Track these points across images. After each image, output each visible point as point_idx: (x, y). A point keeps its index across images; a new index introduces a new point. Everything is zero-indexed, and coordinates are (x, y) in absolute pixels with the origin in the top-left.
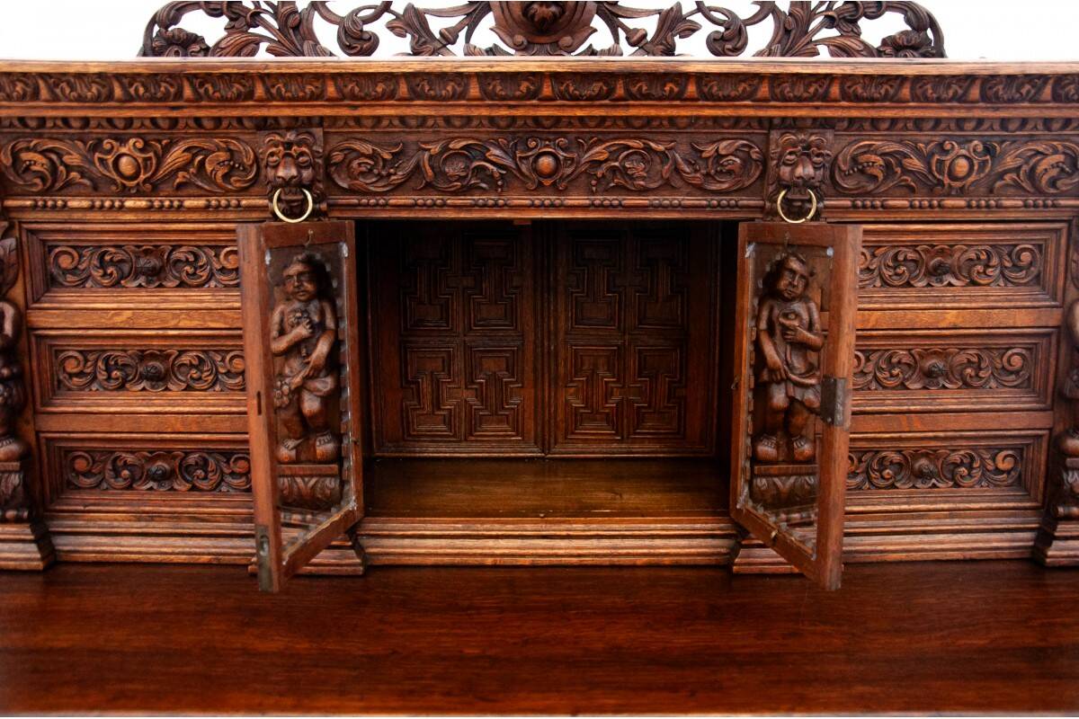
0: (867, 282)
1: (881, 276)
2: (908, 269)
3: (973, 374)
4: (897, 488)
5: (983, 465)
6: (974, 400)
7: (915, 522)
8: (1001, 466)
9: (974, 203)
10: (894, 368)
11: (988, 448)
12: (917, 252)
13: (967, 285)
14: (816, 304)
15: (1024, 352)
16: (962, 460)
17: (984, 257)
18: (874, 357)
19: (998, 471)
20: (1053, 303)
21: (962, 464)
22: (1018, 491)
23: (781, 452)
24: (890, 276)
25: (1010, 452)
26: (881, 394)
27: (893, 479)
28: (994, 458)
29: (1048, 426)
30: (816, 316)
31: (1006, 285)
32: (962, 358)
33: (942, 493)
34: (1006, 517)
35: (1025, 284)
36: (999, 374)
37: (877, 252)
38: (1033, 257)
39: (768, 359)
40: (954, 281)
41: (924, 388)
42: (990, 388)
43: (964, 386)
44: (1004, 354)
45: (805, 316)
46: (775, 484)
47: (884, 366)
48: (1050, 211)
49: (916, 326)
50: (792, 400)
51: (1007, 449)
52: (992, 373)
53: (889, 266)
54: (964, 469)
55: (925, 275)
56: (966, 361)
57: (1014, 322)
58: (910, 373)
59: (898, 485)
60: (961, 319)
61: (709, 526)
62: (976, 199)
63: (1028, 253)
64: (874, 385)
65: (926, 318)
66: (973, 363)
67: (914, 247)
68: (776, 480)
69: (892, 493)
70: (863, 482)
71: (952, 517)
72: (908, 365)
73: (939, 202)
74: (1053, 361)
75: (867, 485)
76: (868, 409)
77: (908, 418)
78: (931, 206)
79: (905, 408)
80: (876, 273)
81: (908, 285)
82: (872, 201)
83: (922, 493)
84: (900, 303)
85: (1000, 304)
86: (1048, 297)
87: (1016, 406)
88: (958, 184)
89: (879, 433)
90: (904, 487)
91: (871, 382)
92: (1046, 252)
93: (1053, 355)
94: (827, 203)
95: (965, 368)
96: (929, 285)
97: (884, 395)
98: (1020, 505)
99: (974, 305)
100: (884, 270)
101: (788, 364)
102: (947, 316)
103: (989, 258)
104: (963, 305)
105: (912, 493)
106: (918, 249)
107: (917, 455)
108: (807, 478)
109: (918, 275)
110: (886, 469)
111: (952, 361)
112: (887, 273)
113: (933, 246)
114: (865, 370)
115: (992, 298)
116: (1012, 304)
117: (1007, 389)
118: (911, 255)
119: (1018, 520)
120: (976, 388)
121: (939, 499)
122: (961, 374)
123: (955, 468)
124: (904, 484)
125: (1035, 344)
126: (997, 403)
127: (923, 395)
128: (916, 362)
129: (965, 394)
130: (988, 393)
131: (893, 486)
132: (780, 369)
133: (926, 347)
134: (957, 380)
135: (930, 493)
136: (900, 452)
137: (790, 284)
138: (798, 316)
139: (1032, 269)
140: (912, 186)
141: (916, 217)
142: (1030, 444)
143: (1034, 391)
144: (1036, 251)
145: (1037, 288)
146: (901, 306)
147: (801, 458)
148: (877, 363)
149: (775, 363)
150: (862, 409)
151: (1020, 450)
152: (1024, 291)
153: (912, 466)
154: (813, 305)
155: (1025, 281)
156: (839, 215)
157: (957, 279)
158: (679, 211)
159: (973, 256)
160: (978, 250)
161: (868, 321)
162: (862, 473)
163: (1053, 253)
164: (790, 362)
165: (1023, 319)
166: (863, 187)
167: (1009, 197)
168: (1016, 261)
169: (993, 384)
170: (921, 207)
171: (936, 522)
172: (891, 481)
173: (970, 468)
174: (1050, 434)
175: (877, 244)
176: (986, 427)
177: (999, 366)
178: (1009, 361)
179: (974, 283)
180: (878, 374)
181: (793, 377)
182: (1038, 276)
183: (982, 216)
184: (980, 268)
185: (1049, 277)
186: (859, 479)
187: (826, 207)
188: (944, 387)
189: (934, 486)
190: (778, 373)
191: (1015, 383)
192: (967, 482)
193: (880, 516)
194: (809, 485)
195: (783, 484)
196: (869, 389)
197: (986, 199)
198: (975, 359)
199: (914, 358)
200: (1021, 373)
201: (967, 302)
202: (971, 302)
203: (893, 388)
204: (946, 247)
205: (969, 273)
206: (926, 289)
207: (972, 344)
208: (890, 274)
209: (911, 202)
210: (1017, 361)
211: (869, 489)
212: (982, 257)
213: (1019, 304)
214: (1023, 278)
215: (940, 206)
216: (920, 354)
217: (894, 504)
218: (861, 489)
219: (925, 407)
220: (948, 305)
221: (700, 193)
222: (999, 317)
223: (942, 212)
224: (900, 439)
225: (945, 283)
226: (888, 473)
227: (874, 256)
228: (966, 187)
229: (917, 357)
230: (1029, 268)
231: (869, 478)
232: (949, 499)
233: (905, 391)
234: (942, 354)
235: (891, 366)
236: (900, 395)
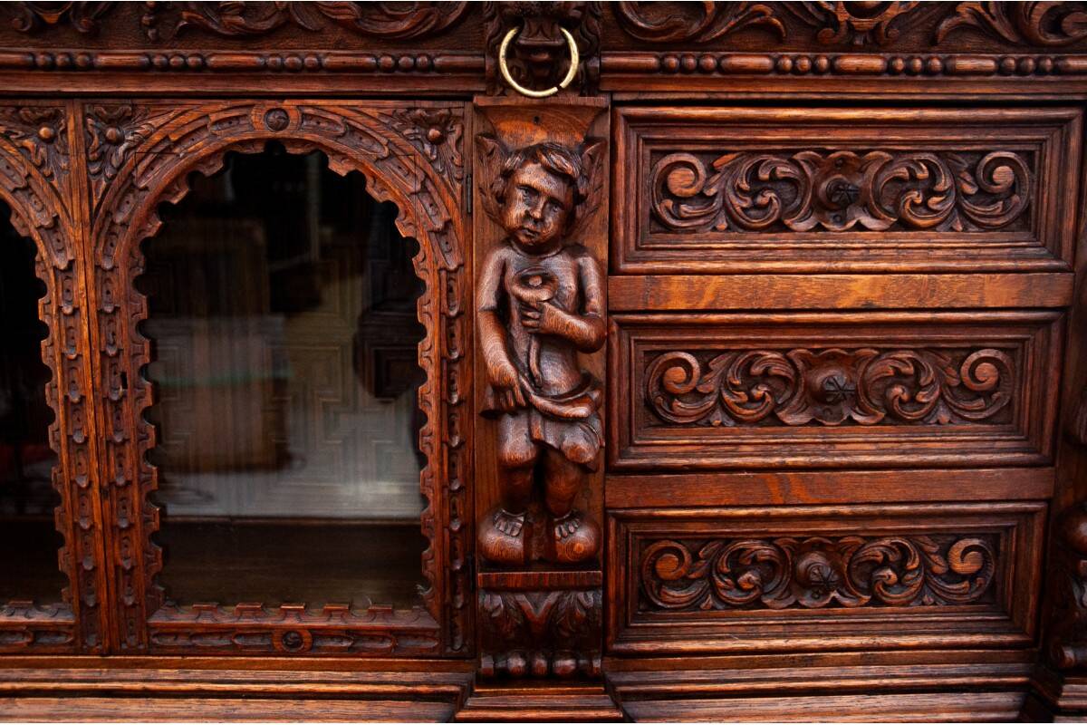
0: (701, 221)
1: (727, 208)
2: (779, 196)
3: (905, 397)
4: (765, 606)
5: (925, 565)
6: (908, 446)
7: (797, 672)
8: (959, 567)
9: (900, 64)
10: (756, 385)
11: (934, 534)
12: (796, 163)
13: (893, 228)
14: (598, 262)
15: (1000, 356)
16: (886, 556)
17: (923, 174)
18: (717, 365)
19: (953, 576)
20: (1055, 263)
21: (886, 563)
22: (992, 613)
23: (534, 543)
24: (743, 209)
25: (976, 542)
26: (732, 433)
27: (758, 591)
28: (945, 553)
29: (1044, 496)
30: (593, 284)
31: (965, 229)
32: (886, 367)
33: (850, 615)
34: (966, 662)
35: (1002, 228)
36: (954, 397)
37: (716, 163)
38: (1016, 175)
39: (489, 365)
40: (867, 221)
41: (813, 423)
42: (938, 423)
43: (889, 421)
44: (965, 358)
45: (569, 283)
46: (519, 606)
47: (738, 382)
48: (1047, 83)
49: (794, 306)
50: (540, 445)
51: (971, 536)
52: (941, 396)
53: (740, 189)
54: (890, 572)
55: (811, 207)
56: (891, 372)
57: (982, 299)
58: (787, 394)
59: (767, 601)
60: (878, 293)
61: (409, 676)
62: (906, 56)
63: (1006, 168)
64: (717, 418)
65: (813, 288)
66: (906, 376)
67: (788, 152)
68: (521, 598)
69: (755, 617)
70: (702, 597)
71: (866, 662)
72: (784, 379)
73: (831, 62)
74: (1053, 373)
75: (710, 601)
76: (705, 461)
77: (781, 479)
78: (815, 69)
79: (776, 460)
80: (717, 204)
81: (780, 226)
82: (698, 59)
83: (812, 616)
84: (762, 260)
85: (953, 265)
86: (1044, 252)
87: (986, 457)
88: (866, 23)
89: (726, 507)
90: (776, 607)
91: (713, 409)
92: (1042, 167)
93: (1054, 361)
94: (609, 60)
95: (892, 386)
96: (819, 228)
97: (737, 436)
98: (992, 639)
99: (904, 266)
100: (732, 196)
101: (532, 378)
102: (853, 286)
103: (933, 177)
104: (883, 265)
105: (794, 616)
106: (798, 157)
107: (802, 546)
108: (581, 595)
109: (799, 208)
110: (745, 571)
111: (865, 371)
112: (739, 203)
113: (827, 153)
114: (701, 389)
115: (940, 253)
116: (977, 265)
117: (970, 426)
118: (784, 170)
119: (987, 668)
120: (911, 422)
121: (844, 628)
122: (883, 397)
123: (874, 569)
124: (779, 599)
125: (1022, 341)
126: (950, 452)
127: (811, 436)
128: (797, 374)
129: (888, 435)
130: (934, 433)
131: (758, 603)
132: (511, 387)
133: (816, 346)
134: (876, 407)
135: (827, 616)
136: (769, 540)
137: (528, 216)
138: (548, 279)
139: (1016, 198)
140: (775, 26)
141: (787, 92)
142: (1012, 527)
143: (1018, 431)
144: (1023, 164)
145: (1025, 235)
146: (764, 266)
147: (568, 557)
148: (724, 376)
149: (502, 374)
150: (694, 461)
151: (992, 537)
152: (1001, 239)
153: (794, 566)
154: (589, 264)
155: (1000, 222)
156: (638, 87)
157: (874, 216)
158: (321, 79)
159: (903, 172)
160: (912, 161)
161: (701, 294)
162: (701, 578)
163: (1055, 168)
164: (536, 372)
165: (997, 293)
166: (677, 26)
167: (967, 54)
168: (985, 183)
169: (944, 416)
170: (794, 70)
171: (834, 671)
172: (753, 594)
173: (901, 570)
174: (1049, 509)
175: (717, 147)
176: (932, 496)
177: (955, 382)
178: (972, 372)
179: (905, 225)
180: (726, 396)
181: (540, 401)
182: (1026, 213)
183: (915, 93)
184: (917, 197)
185: (1047, 214)
186: (693, 591)
187: (605, 69)
188: (851, 422)
189: (835, 603)
190: (509, 394)
191: (986, 414)
192: (894, 595)
193: (732, 661)
194: (585, 608)
195: (536, 606)
196: (709, 424)
197: (924, 56)
198: (910, 370)
199: (794, 366)
200: (995, 396)
201: (891, 259)
202: (898, 260)
203: (756, 423)
204: (852, 154)
205: (896, 204)
206: (813, 235)
207: (901, 341)
208: (745, 205)
209: (776, 61)
210: (987, 372)
211: (713, 608)
212: (920, 175)
213: (990, 264)
214: (997, 217)
215: (832, 69)
216: (804, 358)
217: (758, 637)
218: (698, 607)
219: (814, 459)
220: (855, 265)
221: (360, 43)
222: (952, 289)
223: (837, 82)
224: (767, 519)
225: (851, 224)
226: (749, 580)
227: (712, 170)
228: (883, 29)
229: (800, 365)
230: (1009, 197)
231: (714, 589)
232: (861, 627)
233: (778, 429)
234: (849, 360)
235: (751, 381)
236: (768, 436)
